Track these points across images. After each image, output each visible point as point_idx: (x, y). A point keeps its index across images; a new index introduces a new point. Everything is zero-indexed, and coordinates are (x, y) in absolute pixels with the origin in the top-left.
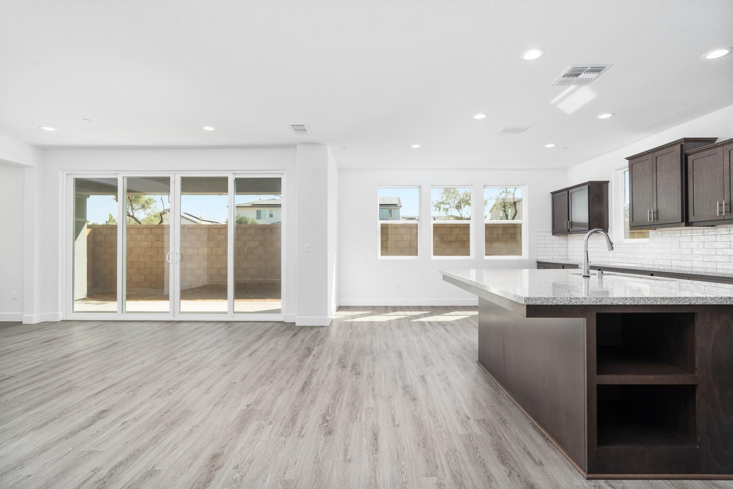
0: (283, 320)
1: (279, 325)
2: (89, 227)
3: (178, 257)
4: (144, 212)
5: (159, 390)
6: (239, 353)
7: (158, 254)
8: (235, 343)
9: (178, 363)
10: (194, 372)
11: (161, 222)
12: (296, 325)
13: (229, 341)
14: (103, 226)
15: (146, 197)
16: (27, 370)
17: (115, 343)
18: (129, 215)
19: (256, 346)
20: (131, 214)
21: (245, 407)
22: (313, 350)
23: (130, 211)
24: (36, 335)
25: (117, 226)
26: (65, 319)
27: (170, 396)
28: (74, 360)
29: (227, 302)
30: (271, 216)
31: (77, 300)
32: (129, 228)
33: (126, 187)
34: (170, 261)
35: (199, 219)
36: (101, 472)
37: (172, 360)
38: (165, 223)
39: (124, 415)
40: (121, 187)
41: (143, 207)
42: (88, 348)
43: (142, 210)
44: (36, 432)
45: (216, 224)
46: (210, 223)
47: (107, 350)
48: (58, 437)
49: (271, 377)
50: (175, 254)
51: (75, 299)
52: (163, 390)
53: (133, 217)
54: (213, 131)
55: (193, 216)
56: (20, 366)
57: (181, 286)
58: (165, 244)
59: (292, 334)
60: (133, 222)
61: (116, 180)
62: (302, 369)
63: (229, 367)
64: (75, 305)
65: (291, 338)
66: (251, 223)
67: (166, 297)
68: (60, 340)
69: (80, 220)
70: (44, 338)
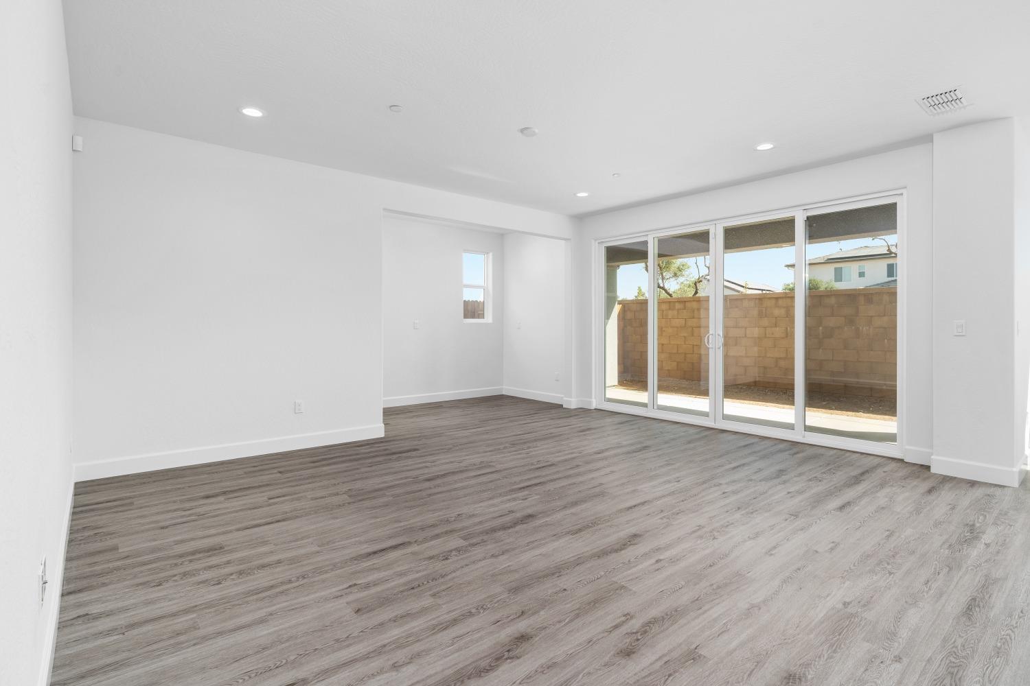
0: (903, 458)
1: (893, 465)
2: (620, 303)
3: (720, 341)
4: (675, 281)
5: (700, 527)
6: (818, 501)
7: (693, 335)
8: (810, 480)
9: (724, 493)
10: (747, 513)
11: (696, 293)
12: (933, 470)
13: (800, 475)
14: (632, 302)
15: (678, 262)
16: (566, 460)
17: (646, 447)
18: (659, 287)
19: (850, 494)
20: (662, 285)
21: (840, 606)
22: (984, 533)
23: (660, 281)
24: (573, 421)
25: (647, 300)
26: (599, 407)
27: (715, 540)
28: (606, 458)
29: (793, 411)
30: (862, 275)
31: (608, 387)
32: (661, 302)
33: (656, 252)
34: (710, 346)
35: (743, 287)
36: (633, 621)
37: (715, 486)
38: (701, 294)
39: (658, 549)
40: (652, 251)
41: (675, 275)
42: (618, 447)
43: (674, 279)
44: (571, 536)
45: (768, 292)
46: (760, 292)
47: (638, 453)
48: (591, 553)
49: (888, 564)
50: (717, 336)
51: (607, 385)
52: (705, 529)
53: (663, 288)
54: (772, 149)
55: (735, 283)
56: (560, 454)
57: (725, 381)
58: (703, 323)
59: (925, 486)
60: (664, 295)
61: (646, 243)
62: (959, 567)
63: (803, 520)
64: (607, 391)
65: (923, 494)
66: (826, 288)
67: (705, 393)
68: (593, 431)
69: (611, 294)
70: (580, 427)
